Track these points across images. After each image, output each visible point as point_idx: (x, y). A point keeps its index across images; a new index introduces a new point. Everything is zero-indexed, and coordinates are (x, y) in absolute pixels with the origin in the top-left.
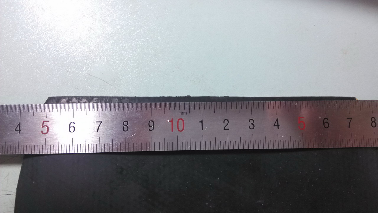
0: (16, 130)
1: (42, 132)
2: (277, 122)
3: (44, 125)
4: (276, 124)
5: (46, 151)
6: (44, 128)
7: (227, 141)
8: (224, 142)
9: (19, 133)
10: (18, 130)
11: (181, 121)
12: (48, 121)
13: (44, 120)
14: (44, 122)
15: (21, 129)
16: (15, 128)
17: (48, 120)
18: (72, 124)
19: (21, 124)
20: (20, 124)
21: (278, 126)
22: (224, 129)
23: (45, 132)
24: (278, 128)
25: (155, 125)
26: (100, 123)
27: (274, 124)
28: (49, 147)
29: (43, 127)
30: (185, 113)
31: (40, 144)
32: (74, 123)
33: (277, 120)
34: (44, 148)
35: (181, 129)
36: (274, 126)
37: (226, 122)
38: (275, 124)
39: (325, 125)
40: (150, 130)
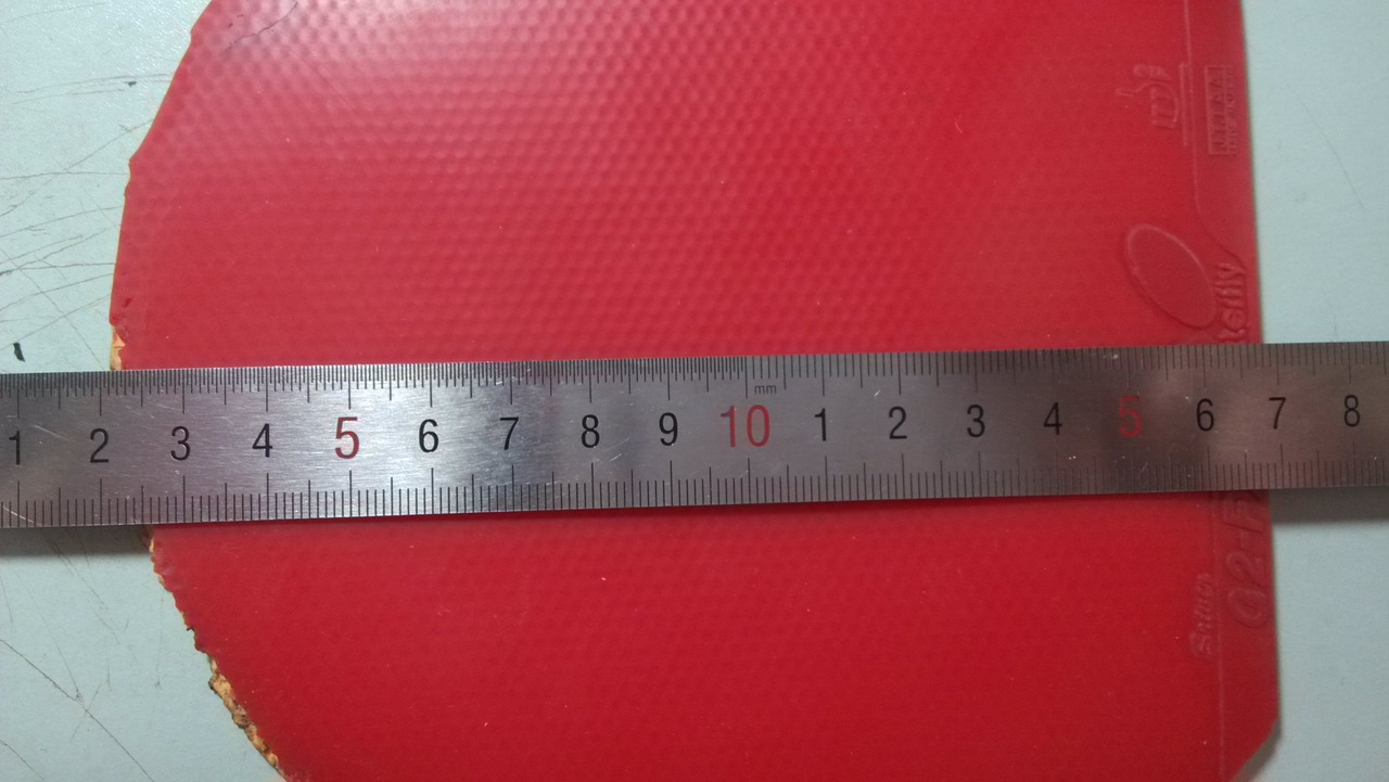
0: (255, 447)
1: (338, 451)
2: (1054, 411)
3: (343, 430)
4: (1052, 420)
5: (355, 508)
6: (344, 438)
7: (900, 474)
8: (892, 476)
9: (267, 455)
10: (262, 447)
11: (758, 414)
12: (355, 419)
13: (342, 415)
14: (341, 420)
15: (272, 442)
16: (253, 441)
17: (354, 415)
18: (429, 427)
19: (271, 427)
20: (266, 427)
21: (1057, 425)
22: (892, 437)
23: (347, 450)
24: (1058, 432)
25: (678, 427)
26: (513, 422)
27: (1047, 420)
28: (363, 498)
29: (340, 435)
30: (772, 388)
31: (334, 489)
32: (435, 424)
33: (1056, 406)
34: (347, 500)
35: (758, 436)
36: (1046, 425)
37: (898, 414)
38: (1048, 417)
39: (1202, 422)
40: (666, 441)
